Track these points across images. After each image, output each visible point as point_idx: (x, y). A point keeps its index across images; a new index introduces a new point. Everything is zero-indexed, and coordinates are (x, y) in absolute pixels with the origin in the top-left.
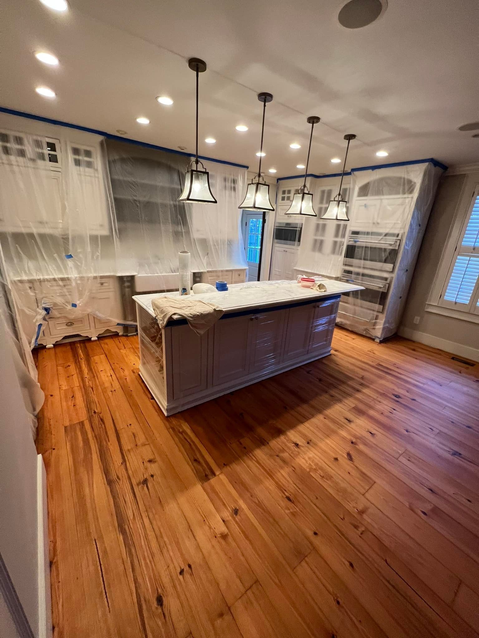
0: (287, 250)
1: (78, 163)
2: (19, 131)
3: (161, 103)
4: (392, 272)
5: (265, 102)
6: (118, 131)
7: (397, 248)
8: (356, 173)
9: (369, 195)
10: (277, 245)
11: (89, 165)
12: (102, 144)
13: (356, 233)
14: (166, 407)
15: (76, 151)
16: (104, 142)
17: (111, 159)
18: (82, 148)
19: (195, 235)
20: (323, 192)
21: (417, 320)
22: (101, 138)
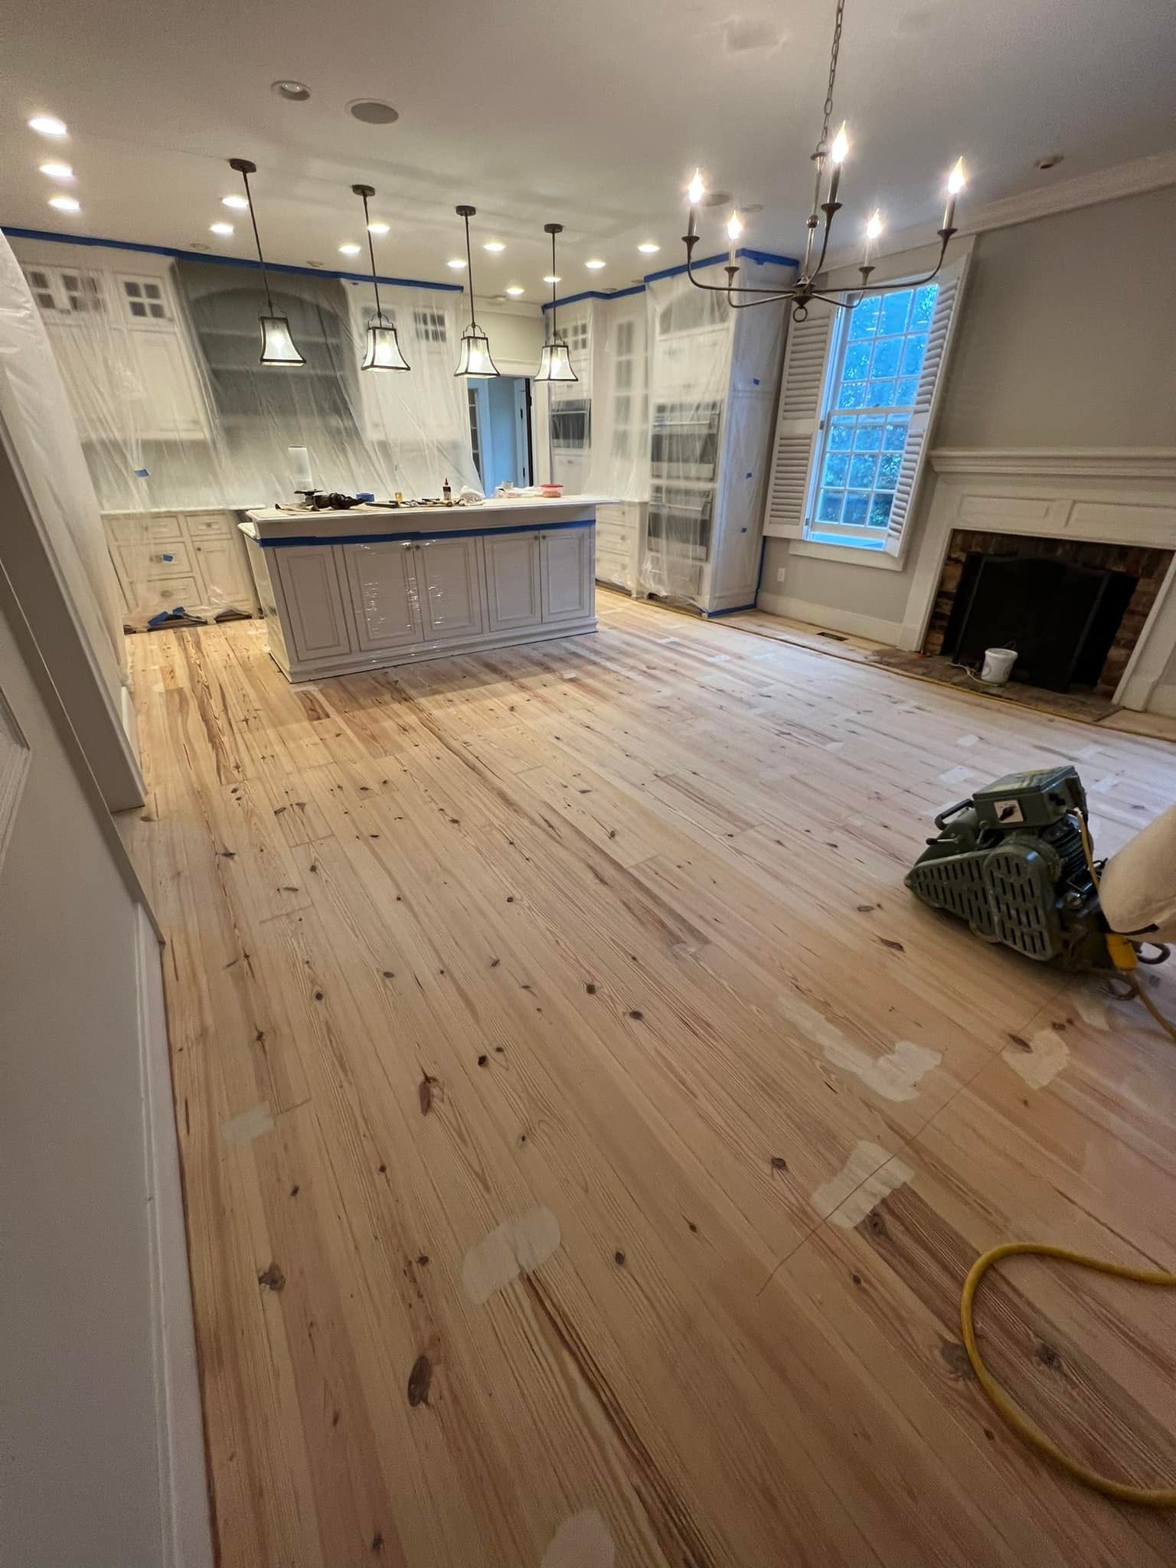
0: (572, 458)
1: (138, 310)
2: (39, 264)
3: (232, 208)
4: (712, 479)
5: (365, 196)
6: (194, 245)
7: (715, 432)
8: (653, 284)
9: (672, 329)
10: (562, 451)
11: (157, 312)
12: (172, 269)
13: (661, 409)
14: (288, 669)
15: (132, 289)
16: (176, 269)
17: (193, 296)
18: (140, 281)
19: (371, 435)
20: (620, 327)
21: (781, 574)
22: (170, 260)
